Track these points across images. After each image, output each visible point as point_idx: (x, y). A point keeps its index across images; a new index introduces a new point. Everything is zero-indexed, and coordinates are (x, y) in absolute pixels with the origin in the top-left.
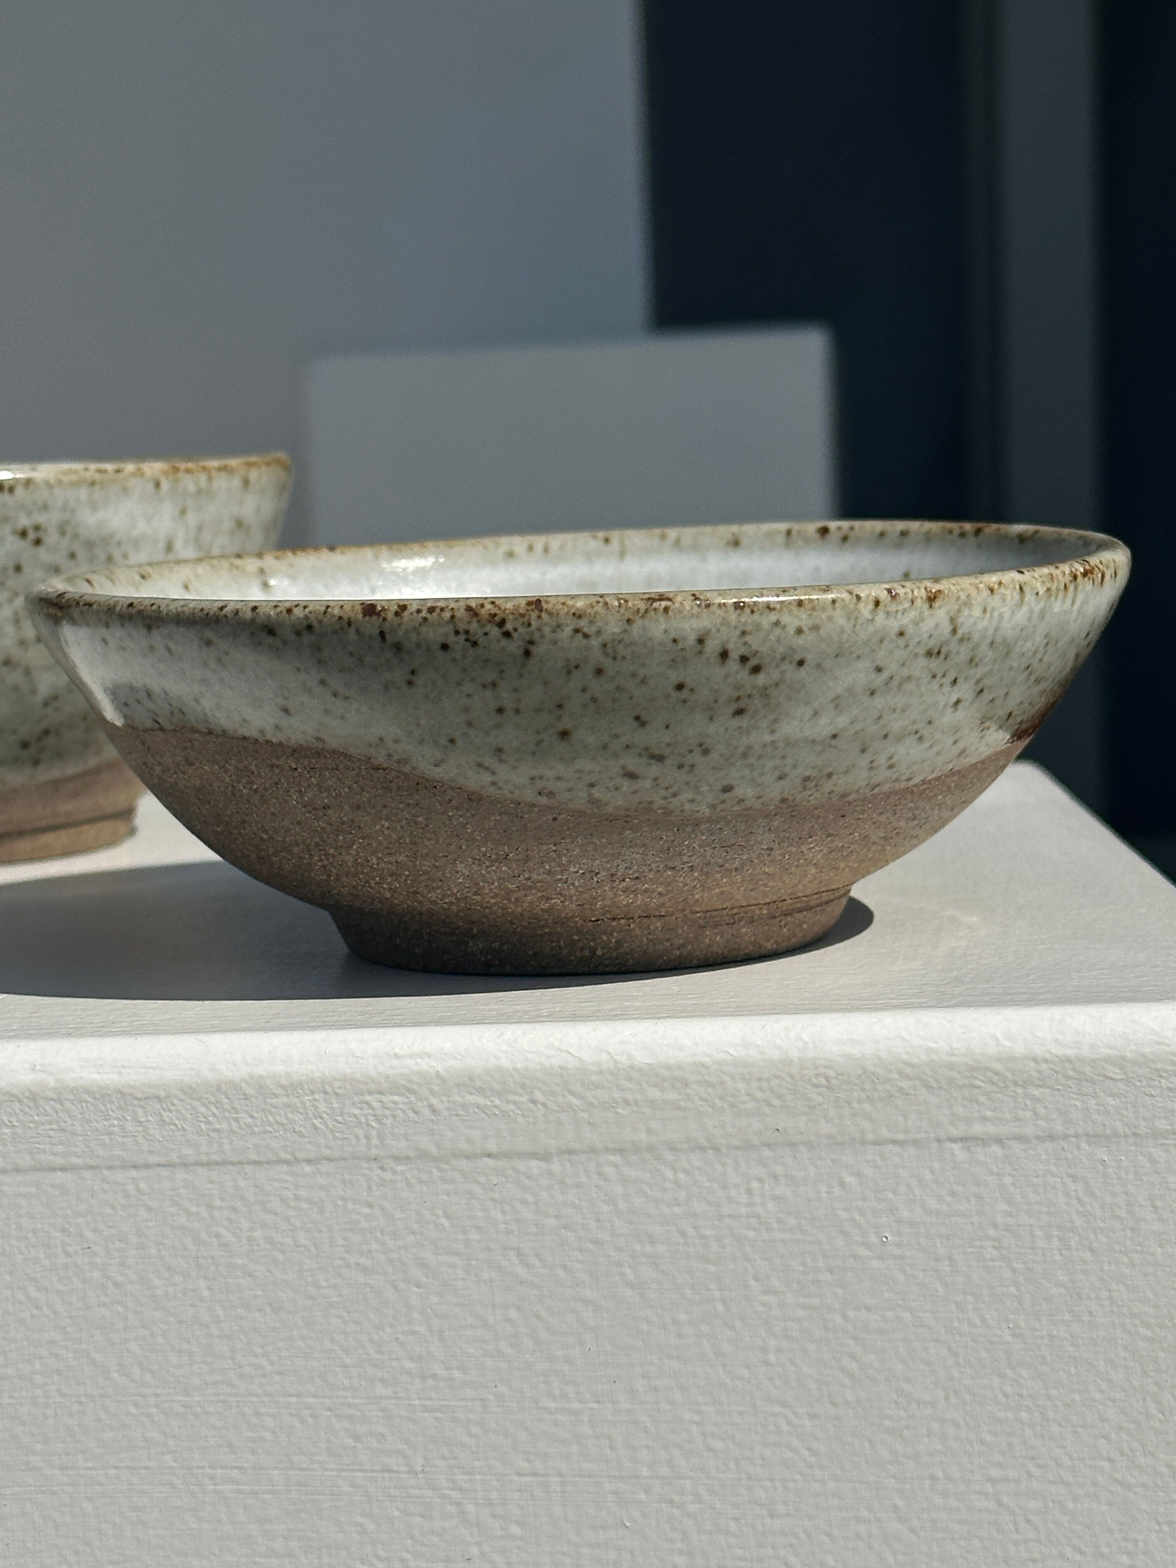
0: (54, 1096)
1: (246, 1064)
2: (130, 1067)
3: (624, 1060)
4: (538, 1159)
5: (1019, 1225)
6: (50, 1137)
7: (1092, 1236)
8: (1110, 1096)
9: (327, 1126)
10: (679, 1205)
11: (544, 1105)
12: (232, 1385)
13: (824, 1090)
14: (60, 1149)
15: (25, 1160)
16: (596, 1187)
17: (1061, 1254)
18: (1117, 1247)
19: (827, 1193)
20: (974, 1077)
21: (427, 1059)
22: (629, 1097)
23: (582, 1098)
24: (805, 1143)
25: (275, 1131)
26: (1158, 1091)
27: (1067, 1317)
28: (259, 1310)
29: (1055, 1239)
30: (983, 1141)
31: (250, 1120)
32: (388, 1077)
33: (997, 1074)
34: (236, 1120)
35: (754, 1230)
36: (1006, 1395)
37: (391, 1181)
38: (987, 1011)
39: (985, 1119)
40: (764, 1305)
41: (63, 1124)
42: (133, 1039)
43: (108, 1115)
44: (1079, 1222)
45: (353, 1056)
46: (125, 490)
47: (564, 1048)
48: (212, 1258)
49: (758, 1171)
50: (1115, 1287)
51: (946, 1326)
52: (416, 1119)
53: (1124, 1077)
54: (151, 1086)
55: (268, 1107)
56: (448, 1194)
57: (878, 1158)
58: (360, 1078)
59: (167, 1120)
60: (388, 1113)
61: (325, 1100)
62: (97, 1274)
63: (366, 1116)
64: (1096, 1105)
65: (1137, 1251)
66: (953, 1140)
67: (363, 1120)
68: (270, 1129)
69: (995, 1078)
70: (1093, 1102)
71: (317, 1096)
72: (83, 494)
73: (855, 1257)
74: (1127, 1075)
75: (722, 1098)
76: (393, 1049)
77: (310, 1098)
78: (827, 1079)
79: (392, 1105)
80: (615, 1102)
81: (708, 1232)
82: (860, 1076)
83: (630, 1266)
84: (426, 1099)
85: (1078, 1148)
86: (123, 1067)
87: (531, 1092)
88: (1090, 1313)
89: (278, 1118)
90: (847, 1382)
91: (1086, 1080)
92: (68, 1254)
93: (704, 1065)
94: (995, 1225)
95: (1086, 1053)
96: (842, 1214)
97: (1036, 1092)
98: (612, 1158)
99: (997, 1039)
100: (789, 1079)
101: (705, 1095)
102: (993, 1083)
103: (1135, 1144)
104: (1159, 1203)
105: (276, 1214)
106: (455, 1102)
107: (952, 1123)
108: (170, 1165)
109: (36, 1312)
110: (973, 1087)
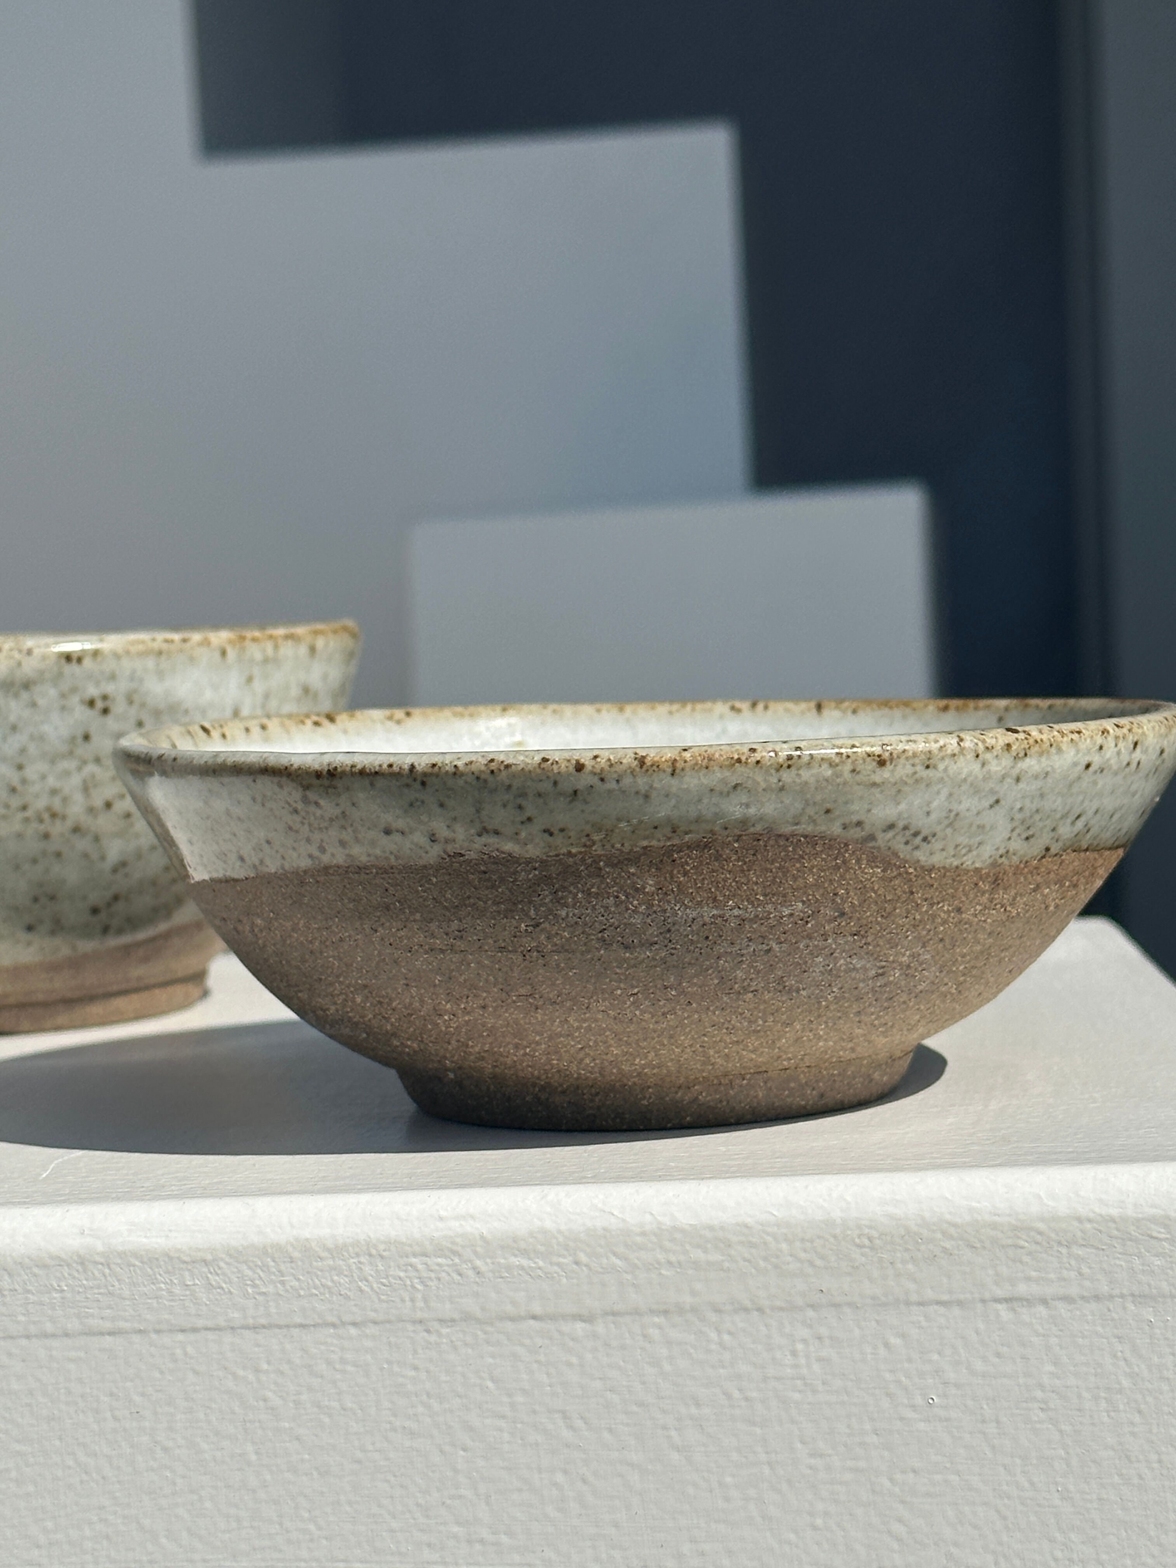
0: (102, 1260)
1: (292, 1226)
2: (177, 1231)
3: (667, 1221)
4: (584, 1321)
5: (1066, 1387)
6: (99, 1301)
7: (1139, 1397)
8: (1156, 1255)
9: (372, 1288)
10: (723, 1367)
11: (588, 1267)
12: (280, 1551)
13: (867, 1250)
14: (109, 1312)
15: (73, 1325)
16: (641, 1348)
17: (1108, 1416)
18: (1166, 1409)
19: (872, 1354)
20: (1019, 1238)
21: (471, 1221)
22: (673, 1259)
23: (626, 1259)
24: (850, 1304)
25: (321, 1293)
27: (1116, 1479)
28: (306, 1475)
29: (1104, 1401)
30: (1028, 1301)
31: (297, 1283)
32: (432, 1240)
33: (1040, 1233)
34: (283, 1283)
35: (800, 1391)
36: (1056, 1560)
37: (436, 1344)
38: (1030, 1170)
39: (1028, 1279)
40: (811, 1468)
41: (111, 1288)
42: (182, 1202)
43: (156, 1279)
44: (1126, 1383)
45: (398, 1218)
46: (192, 659)
47: (607, 1209)
48: (259, 1421)
49: (802, 1332)
50: (1164, 1449)
51: (994, 1490)
52: (461, 1281)
53: (1168, 1236)
54: (199, 1250)
55: (314, 1270)
56: (493, 1356)
57: (922, 1319)
58: (404, 1240)
59: (214, 1283)
60: (433, 1275)
61: (371, 1264)
62: (145, 1439)
63: (410, 1278)
64: (1143, 1264)
66: (997, 1300)
67: (408, 1283)
68: (316, 1292)
69: (1039, 1238)
70: (1137, 1262)
71: (362, 1259)
72: (150, 663)
73: (902, 1419)
75: (765, 1259)
76: (438, 1211)
77: (355, 1260)
78: (870, 1239)
79: (436, 1268)
80: (659, 1263)
81: (754, 1394)
82: (903, 1237)
83: (676, 1429)
84: (470, 1261)
85: (1124, 1308)
86: (170, 1231)
87: (575, 1254)
88: (1140, 1477)
89: (323, 1281)
90: (896, 1546)
91: (1131, 1240)
92: (115, 1418)
93: (746, 1226)
94: (1041, 1386)
95: (1130, 1212)
96: (887, 1376)
97: (1080, 1252)
98: (656, 1320)
99: (1039, 1197)
100: (832, 1240)
101: (747, 1255)
102: (1037, 1243)
105: (322, 1377)
106: (499, 1263)
107: (996, 1283)
108: (217, 1329)
109: (85, 1477)
110: (1016, 1247)
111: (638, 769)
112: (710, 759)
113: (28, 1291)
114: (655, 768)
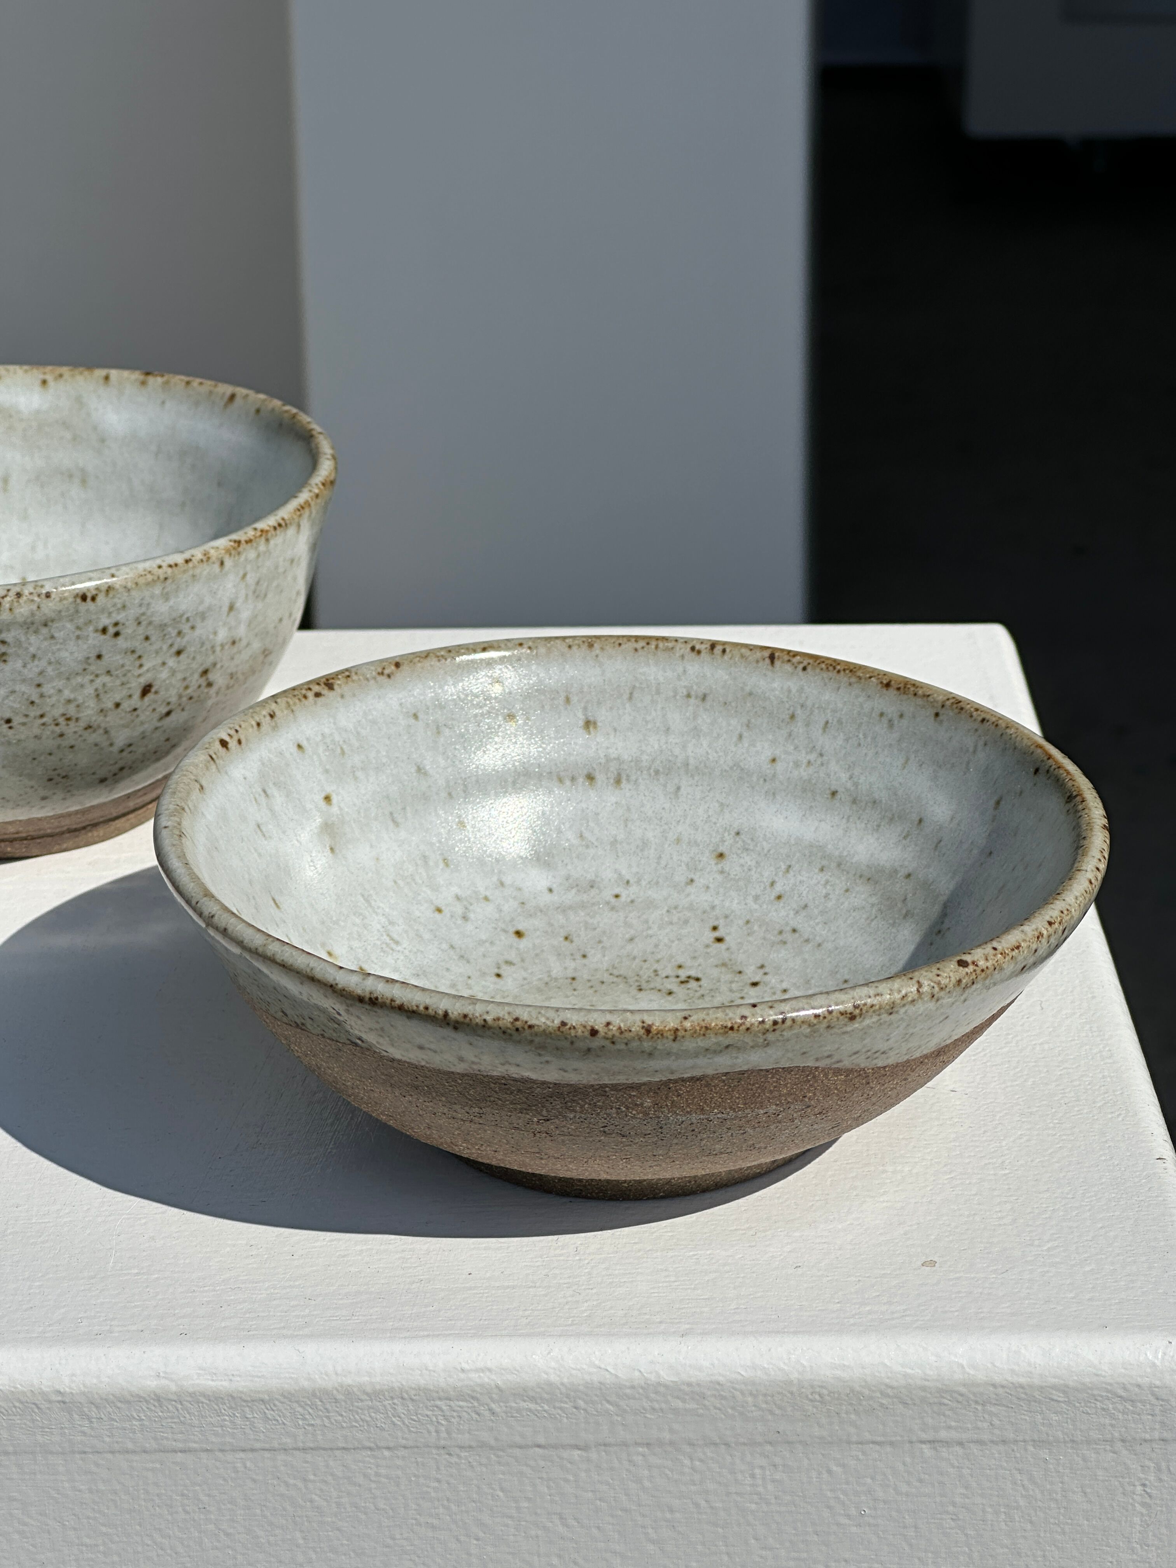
0: (175, 1398)
1: (336, 1374)
2: (240, 1376)
3: (653, 1378)
4: (579, 1449)
5: (974, 1504)
6: (172, 1428)
7: (1032, 1513)
8: (1055, 1413)
9: (404, 1423)
10: (695, 1485)
11: (585, 1410)
13: (818, 1403)
14: (180, 1436)
15: (151, 1444)
16: (627, 1470)
17: (1006, 1525)
19: (817, 1477)
20: (944, 1398)
21: (488, 1373)
22: (657, 1406)
23: (617, 1406)
24: (800, 1442)
25: (360, 1426)
26: (1094, 1411)
28: (345, 1555)
29: (1003, 1514)
30: (947, 1443)
31: (340, 1418)
32: (455, 1387)
33: (961, 1395)
34: (328, 1417)
35: (756, 1503)
37: (456, 1463)
39: (950, 1427)
40: (761, 1557)
41: (182, 1419)
43: (221, 1412)
44: (1022, 1502)
45: (426, 1369)
47: (603, 1366)
48: (307, 1517)
49: (761, 1461)
52: (479, 1419)
53: (1067, 1400)
54: (259, 1392)
55: (355, 1409)
56: (503, 1474)
57: (859, 1453)
58: (432, 1388)
59: (270, 1417)
60: (455, 1414)
61: (403, 1404)
62: (211, 1527)
63: (436, 1416)
64: (1043, 1419)
65: (1067, 1523)
66: (922, 1442)
67: (434, 1419)
68: (356, 1424)
69: (960, 1399)
70: (1039, 1417)
71: (395, 1401)
72: (157, 591)
73: (838, 1524)
74: (1068, 1397)
75: (733, 1408)
76: (460, 1363)
77: (390, 1402)
78: (821, 1395)
79: (458, 1408)
80: (644, 1409)
81: (719, 1505)
82: (847, 1395)
83: (652, 1528)
84: (487, 1405)
85: (1026, 1450)
86: (233, 1375)
87: (575, 1401)
89: (363, 1417)
91: (1035, 1402)
92: (187, 1512)
93: (719, 1384)
94: (954, 1504)
95: (1037, 1381)
97: (993, 1409)
98: (640, 1449)
99: (963, 1367)
100: (789, 1395)
101: (718, 1405)
102: (958, 1402)
103: (1072, 1448)
104: (1088, 1490)
105: (360, 1486)
106: (511, 1408)
107: (923, 1430)
108: (272, 1450)
109: (160, 1552)
110: (941, 1404)
111: (645, 1037)
112: (707, 1028)
113: (113, 1420)
114: (659, 1036)
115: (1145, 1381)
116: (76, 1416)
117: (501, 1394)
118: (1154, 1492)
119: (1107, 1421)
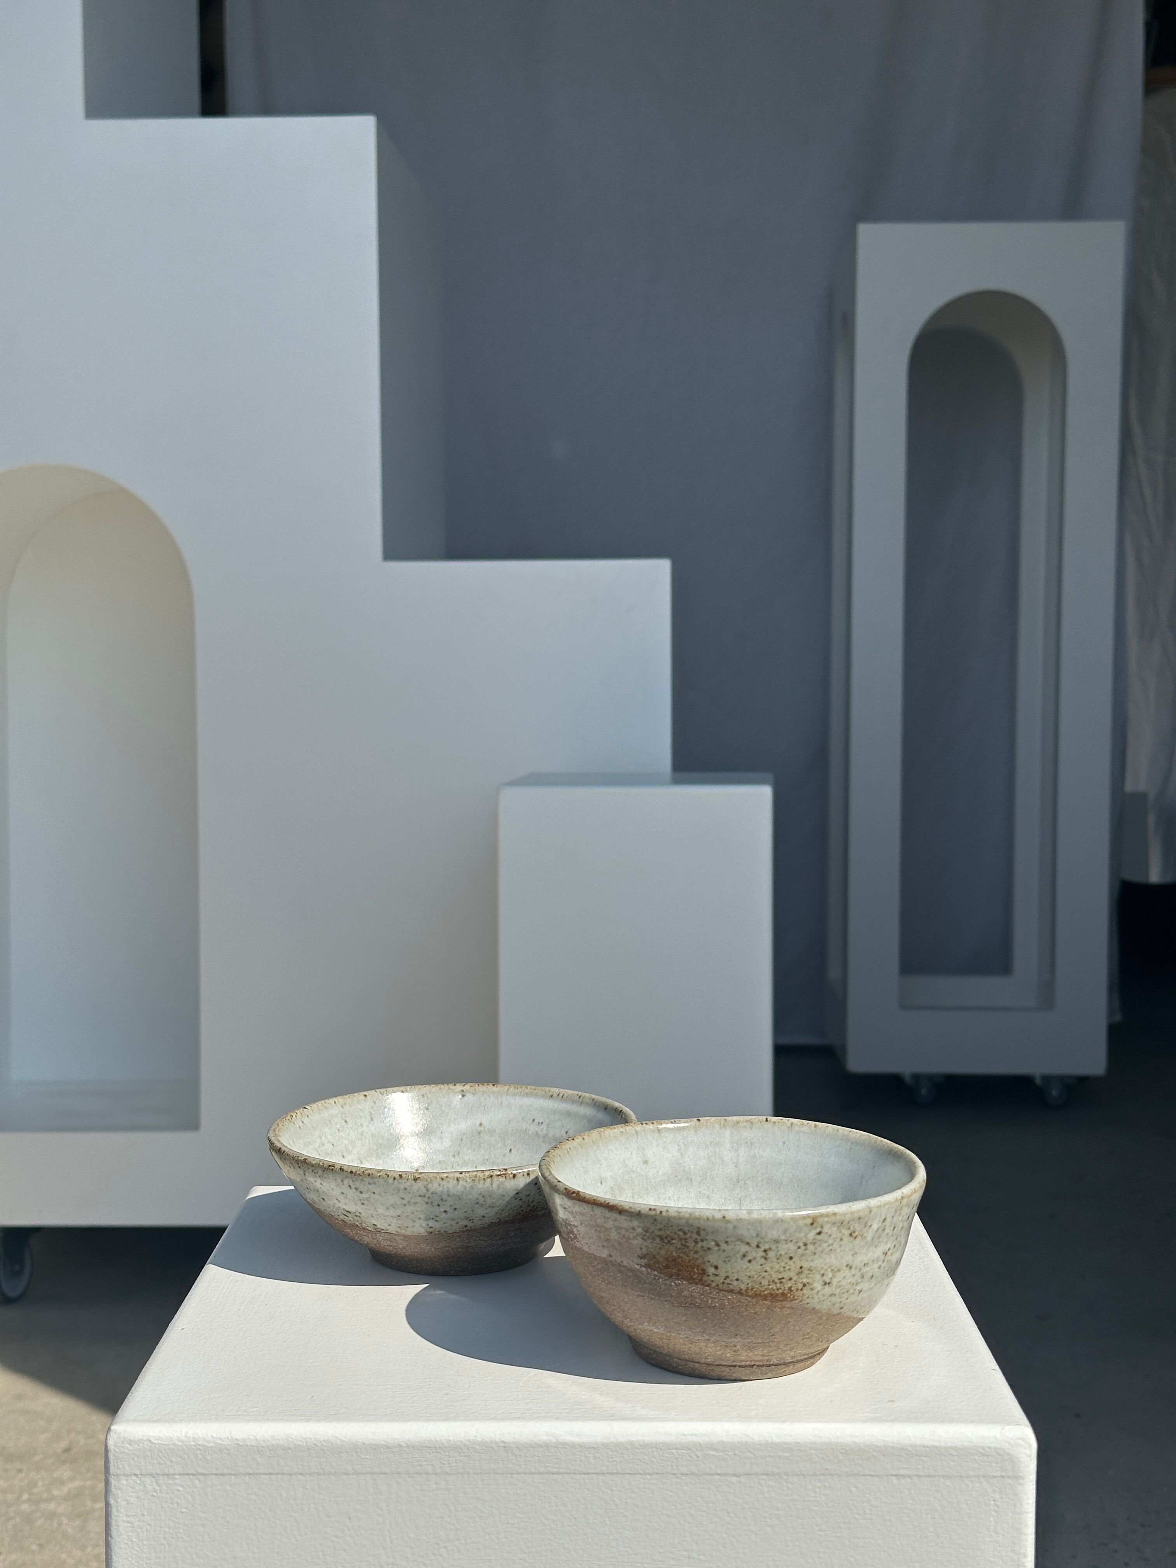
0: (555, 1446)
1: (627, 1437)
2: (584, 1437)
3: (770, 1441)
4: (736, 1476)
5: (916, 1509)
6: (553, 1461)
7: (944, 1514)
10: (788, 1496)
11: (739, 1456)
12: (617, 1559)
13: (844, 1454)
14: (556, 1466)
15: (542, 1470)
16: (757, 1487)
19: (844, 1493)
20: (901, 1452)
21: (695, 1436)
22: (771, 1455)
23: (753, 1453)
24: (837, 1474)
25: (637, 1462)
26: (970, 1460)
28: (628, 1530)
29: (930, 1514)
30: (903, 1476)
31: (628, 1458)
32: (680, 1443)
33: (909, 1451)
34: (623, 1457)
35: (816, 1506)
37: (680, 1482)
39: (904, 1468)
41: (557, 1456)
43: (575, 1453)
44: (939, 1508)
45: (668, 1435)
47: (747, 1435)
48: (611, 1509)
49: (819, 1484)
51: (888, 1547)
52: (690, 1459)
54: (592, 1443)
55: (635, 1452)
56: (701, 1488)
57: (863, 1481)
58: (669, 1443)
59: (597, 1456)
60: (680, 1457)
61: (656, 1451)
62: (567, 1514)
63: (671, 1457)
64: (947, 1464)
65: (960, 1520)
66: (893, 1475)
67: (670, 1459)
68: (635, 1461)
69: (909, 1453)
70: (945, 1463)
71: (653, 1449)
73: (854, 1518)
74: (958, 1453)
75: (805, 1456)
77: (651, 1450)
78: (845, 1450)
79: (681, 1454)
80: (765, 1456)
81: (799, 1507)
82: (858, 1450)
83: (769, 1518)
84: (694, 1452)
85: (939, 1480)
87: (734, 1451)
89: (638, 1457)
91: (943, 1455)
93: (799, 1443)
94: (907, 1509)
95: (943, 1445)
96: (850, 1502)
98: (764, 1477)
100: (831, 1450)
101: (799, 1454)
103: (961, 1480)
104: (969, 1503)
105: (636, 1493)
106: (705, 1453)
107: (892, 1469)
108: (597, 1474)
110: (901, 1456)
113: (526, 1456)
115: (993, 1445)
116: (510, 1455)
117: (700, 1447)
118: (999, 1504)
119: (976, 1466)
